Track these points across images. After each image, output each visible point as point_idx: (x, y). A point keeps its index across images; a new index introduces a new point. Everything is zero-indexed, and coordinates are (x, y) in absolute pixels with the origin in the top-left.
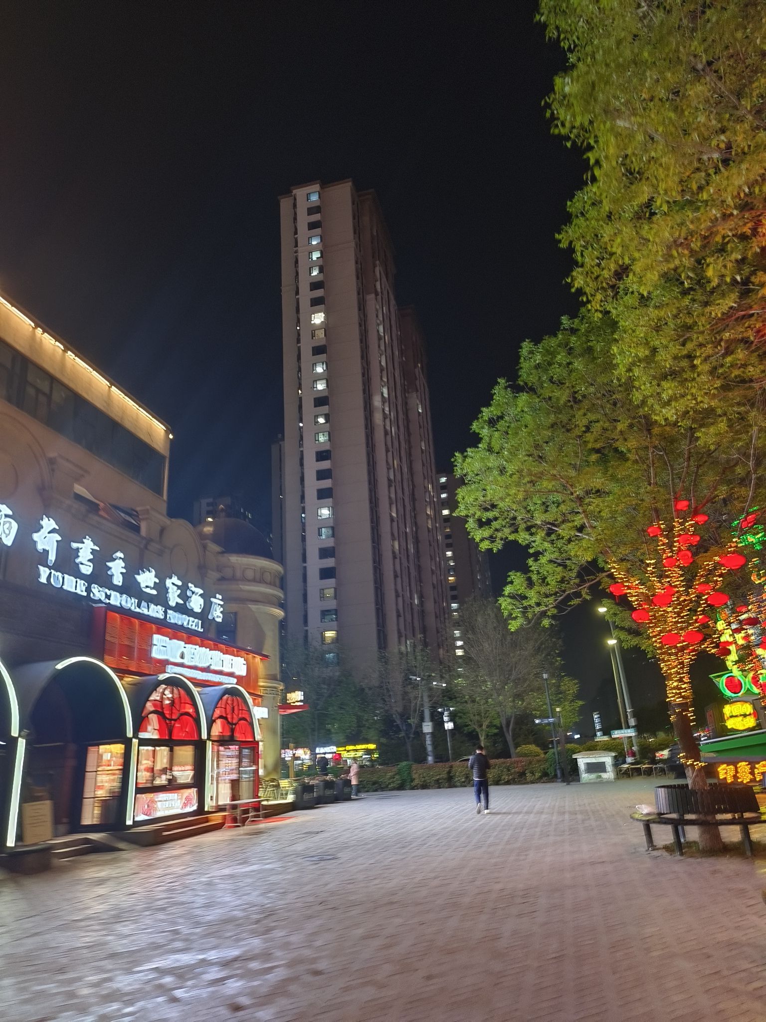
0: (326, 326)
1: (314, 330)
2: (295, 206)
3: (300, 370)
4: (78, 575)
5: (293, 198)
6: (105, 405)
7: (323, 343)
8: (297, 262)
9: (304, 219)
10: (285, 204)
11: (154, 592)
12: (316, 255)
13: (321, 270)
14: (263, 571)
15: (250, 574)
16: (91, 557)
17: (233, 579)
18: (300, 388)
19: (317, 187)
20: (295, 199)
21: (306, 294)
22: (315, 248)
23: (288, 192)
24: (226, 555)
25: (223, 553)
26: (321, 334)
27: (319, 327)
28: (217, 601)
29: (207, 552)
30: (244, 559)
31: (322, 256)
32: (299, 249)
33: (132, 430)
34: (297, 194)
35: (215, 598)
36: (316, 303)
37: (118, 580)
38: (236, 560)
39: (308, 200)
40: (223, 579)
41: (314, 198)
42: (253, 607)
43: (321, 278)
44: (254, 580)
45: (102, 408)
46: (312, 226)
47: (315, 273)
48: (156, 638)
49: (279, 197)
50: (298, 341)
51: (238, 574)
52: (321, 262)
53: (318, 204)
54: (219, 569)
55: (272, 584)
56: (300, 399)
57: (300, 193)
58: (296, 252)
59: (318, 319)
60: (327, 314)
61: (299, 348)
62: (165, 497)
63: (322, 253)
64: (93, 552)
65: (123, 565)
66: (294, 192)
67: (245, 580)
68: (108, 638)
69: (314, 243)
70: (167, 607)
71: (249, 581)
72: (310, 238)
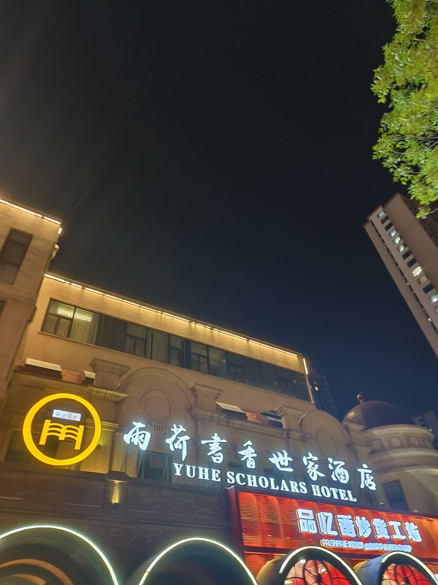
0: (426, 273)
1: (418, 279)
2: (373, 225)
3: (422, 307)
4: (211, 465)
5: (370, 221)
6: (247, 352)
7: (428, 283)
8: (388, 250)
9: (381, 228)
10: (368, 228)
11: (290, 470)
12: (397, 241)
13: (405, 245)
14: (408, 437)
15: (396, 442)
16: (220, 448)
17: (383, 450)
18: (428, 317)
19: (381, 208)
20: (372, 222)
21: (403, 264)
22: (395, 237)
23: (366, 221)
24: (368, 430)
25: (366, 429)
26: (424, 279)
27: (421, 276)
28: (364, 471)
29: (351, 432)
30: (384, 430)
31: (401, 238)
32: (386, 243)
33: (272, 362)
34: (372, 219)
35: (363, 468)
36: (411, 264)
37: (251, 464)
38: (378, 432)
39: (379, 218)
40: (374, 452)
41: (382, 214)
42: (411, 471)
43: (407, 249)
44: (402, 447)
45: (245, 354)
46: (387, 228)
47: (402, 249)
48: (300, 511)
49: (363, 227)
50: (412, 290)
51: (386, 445)
52: (402, 242)
53: (385, 215)
54: (368, 444)
55: (420, 447)
56: (432, 323)
57: (373, 217)
58: (385, 245)
59: (418, 271)
60: (421, 265)
61: (415, 294)
62: (313, 401)
63: (401, 237)
64: (221, 444)
65: (253, 451)
66: (369, 219)
67: (393, 448)
68: (244, 517)
69: (393, 235)
70: (309, 482)
71: (397, 448)
72: (390, 234)
